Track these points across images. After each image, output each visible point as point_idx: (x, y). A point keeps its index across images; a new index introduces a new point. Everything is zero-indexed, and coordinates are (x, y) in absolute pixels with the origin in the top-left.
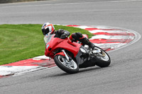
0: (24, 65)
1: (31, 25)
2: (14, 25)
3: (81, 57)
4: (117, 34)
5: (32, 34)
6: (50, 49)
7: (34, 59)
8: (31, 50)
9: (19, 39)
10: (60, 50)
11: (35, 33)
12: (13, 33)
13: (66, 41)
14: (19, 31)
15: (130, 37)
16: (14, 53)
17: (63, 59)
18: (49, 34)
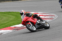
0: (6, 29)
1: (9, 12)
2: (2, 12)
3: (37, 25)
4: (47, 16)
5: (10, 16)
6: (24, 21)
7: (11, 27)
8: (10, 23)
9: (5, 18)
10: (28, 22)
11: (11, 16)
12: (2, 16)
13: (31, 18)
14: (5, 15)
15: (53, 17)
16: (2, 24)
17: (30, 26)
18: (23, 15)
